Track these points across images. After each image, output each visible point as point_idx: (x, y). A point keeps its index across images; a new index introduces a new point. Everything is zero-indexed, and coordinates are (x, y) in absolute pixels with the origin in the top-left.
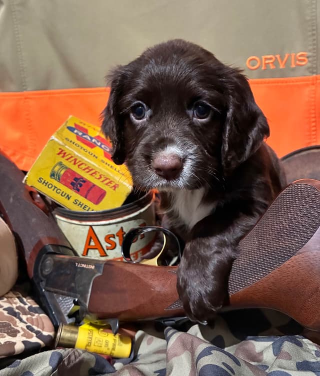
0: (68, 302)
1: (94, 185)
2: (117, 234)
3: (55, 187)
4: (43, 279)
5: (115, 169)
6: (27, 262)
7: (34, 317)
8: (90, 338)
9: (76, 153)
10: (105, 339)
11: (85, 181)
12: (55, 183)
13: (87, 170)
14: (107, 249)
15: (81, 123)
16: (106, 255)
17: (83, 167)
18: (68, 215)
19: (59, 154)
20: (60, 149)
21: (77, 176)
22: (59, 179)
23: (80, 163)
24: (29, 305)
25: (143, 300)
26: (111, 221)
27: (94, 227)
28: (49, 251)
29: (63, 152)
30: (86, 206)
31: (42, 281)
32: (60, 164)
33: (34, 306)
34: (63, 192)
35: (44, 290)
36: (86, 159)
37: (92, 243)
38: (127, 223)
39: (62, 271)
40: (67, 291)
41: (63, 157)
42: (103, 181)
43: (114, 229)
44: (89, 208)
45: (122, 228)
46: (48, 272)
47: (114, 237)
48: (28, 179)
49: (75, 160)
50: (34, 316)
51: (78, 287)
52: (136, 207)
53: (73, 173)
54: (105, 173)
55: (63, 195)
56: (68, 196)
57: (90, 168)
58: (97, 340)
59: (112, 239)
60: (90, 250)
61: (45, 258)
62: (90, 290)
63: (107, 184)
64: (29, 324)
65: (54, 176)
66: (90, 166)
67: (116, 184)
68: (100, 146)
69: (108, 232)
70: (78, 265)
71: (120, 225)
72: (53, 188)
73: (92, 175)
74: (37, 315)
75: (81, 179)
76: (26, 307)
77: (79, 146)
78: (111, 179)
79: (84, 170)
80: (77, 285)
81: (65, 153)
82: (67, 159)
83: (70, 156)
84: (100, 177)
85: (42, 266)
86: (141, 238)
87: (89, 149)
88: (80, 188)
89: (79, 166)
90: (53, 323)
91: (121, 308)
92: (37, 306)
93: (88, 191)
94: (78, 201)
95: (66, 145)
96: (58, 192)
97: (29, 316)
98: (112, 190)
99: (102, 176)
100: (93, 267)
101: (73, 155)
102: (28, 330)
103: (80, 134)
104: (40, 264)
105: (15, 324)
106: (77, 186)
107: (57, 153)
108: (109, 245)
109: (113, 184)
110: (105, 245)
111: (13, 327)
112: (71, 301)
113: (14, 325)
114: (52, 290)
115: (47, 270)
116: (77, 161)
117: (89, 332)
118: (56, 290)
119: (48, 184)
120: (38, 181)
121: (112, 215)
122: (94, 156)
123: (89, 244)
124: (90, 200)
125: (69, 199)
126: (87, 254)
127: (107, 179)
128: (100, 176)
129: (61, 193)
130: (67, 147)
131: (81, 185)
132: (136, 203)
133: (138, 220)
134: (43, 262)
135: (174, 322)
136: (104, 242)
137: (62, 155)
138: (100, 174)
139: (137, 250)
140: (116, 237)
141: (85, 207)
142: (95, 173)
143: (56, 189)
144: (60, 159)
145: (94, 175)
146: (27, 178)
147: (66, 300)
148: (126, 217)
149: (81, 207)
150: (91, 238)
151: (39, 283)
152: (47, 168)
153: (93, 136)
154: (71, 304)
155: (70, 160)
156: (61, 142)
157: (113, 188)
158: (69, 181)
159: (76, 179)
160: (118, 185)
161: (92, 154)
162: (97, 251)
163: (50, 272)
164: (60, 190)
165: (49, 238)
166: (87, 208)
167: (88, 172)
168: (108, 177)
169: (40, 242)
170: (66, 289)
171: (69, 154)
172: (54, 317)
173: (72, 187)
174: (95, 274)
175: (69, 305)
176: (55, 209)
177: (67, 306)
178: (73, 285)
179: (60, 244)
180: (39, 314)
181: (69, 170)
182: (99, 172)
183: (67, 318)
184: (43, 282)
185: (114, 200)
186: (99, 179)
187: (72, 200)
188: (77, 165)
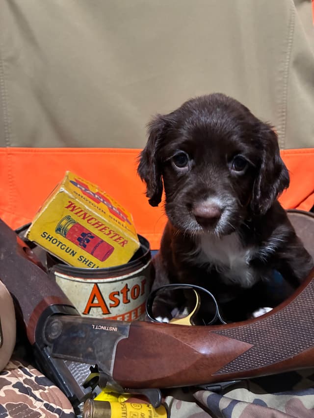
0: (83, 370)
1: (102, 241)
2: (121, 291)
3: (60, 243)
4: (48, 343)
5: (123, 225)
6: (27, 326)
7: (46, 391)
8: (125, 413)
9: (87, 208)
10: (139, 412)
11: (93, 237)
12: (61, 238)
13: (97, 225)
14: (111, 307)
15: (80, 179)
16: (109, 313)
17: (93, 221)
18: (70, 272)
19: (67, 207)
20: (69, 202)
21: (84, 232)
22: (65, 234)
23: (90, 217)
24: (35, 376)
25: (184, 366)
26: (118, 278)
27: (99, 285)
28: (55, 312)
29: (73, 205)
30: (91, 262)
31: (46, 346)
32: (68, 218)
33: (39, 377)
34: (68, 248)
35: (49, 357)
36: (96, 214)
37: (96, 301)
38: (132, 280)
39: (75, 335)
40: (82, 357)
41: (72, 210)
42: (112, 237)
43: (119, 287)
44: (95, 265)
45: (127, 285)
46: (55, 336)
47: (119, 295)
48: (30, 234)
49: (85, 214)
50: (44, 389)
51: (97, 352)
52: (141, 264)
53: (82, 228)
54: (115, 228)
55: (68, 251)
56: (73, 252)
57: (100, 224)
58: (132, 415)
59: (116, 296)
60: (92, 308)
61: (50, 321)
62: (114, 355)
63: (115, 240)
64: (45, 402)
65: (60, 231)
66: (100, 221)
67: (125, 241)
68: (103, 202)
69: (113, 290)
70: (95, 327)
71: (126, 282)
72: (58, 243)
73: (101, 230)
74: (47, 387)
75: (90, 235)
76: (33, 379)
77: (87, 200)
78: (121, 235)
79: (93, 225)
80: (95, 351)
81: (75, 207)
82: (76, 214)
83: (80, 210)
84: (110, 233)
85: (46, 329)
86: (142, 295)
87: (96, 204)
88: (86, 244)
89: (88, 220)
90: (67, 396)
91: (157, 375)
92: (43, 376)
93: (95, 248)
94: (83, 257)
95: (76, 198)
96: (62, 247)
97: (41, 391)
98: (120, 246)
99: (112, 232)
100: (115, 329)
101: (83, 210)
102: (48, 411)
103: (83, 189)
104: (45, 327)
105: (32, 405)
106: (84, 242)
107: (66, 206)
108: (113, 303)
109: (122, 240)
110: (108, 302)
111: (31, 408)
112: (86, 369)
113: (31, 407)
114: (62, 356)
115: (53, 334)
116: (87, 216)
117: (122, 406)
118: (68, 356)
119: (52, 239)
120: (42, 235)
121: (118, 272)
122: (102, 211)
123: (92, 302)
124: (96, 257)
125: (73, 255)
126: (89, 313)
127: (116, 235)
128: (110, 231)
129: (65, 249)
130: (77, 200)
131: (88, 241)
132: (140, 260)
133: (141, 277)
134: (48, 325)
135: (219, 387)
136: (108, 299)
137: (71, 209)
138: (110, 230)
139: (137, 307)
140: (120, 294)
141: (90, 264)
142: (104, 228)
143: (61, 245)
144: (68, 212)
145: (104, 230)
146: (29, 232)
147: (81, 367)
148: (132, 274)
149: (86, 264)
150: (95, 296)
151: (42, 349)
152: (54, 222)
153: (94, 192)
154: (88, 371)
155: (79, 214)
156: (71, 195)
157: (122, 244)
158: (75, 236)
159: (84, 235)
160: (127, 241)
161: (100, 209)
162: (100, 309)
163: (58, 336)
164: (66, 246)
165: (53, 297)
166: (92, 265)
167: (97, 227)
168: (117, 233)
169: (43, 302)
170: (81, 355)
171: (79, 208)
172: (66, 388)
173: (79, 243)
174: (118, 336)
175: (85, 373)
176: (54, 266)
177: (82, 373)
178: (90, 349)
179: (63, 304)
180: (49, 386)
181: (77, 225)
182: (109, 228)
183: (82, 388)
184: (48, 348)
185: (121, 257)
186: (108, 234)
187: (77, 256)
188: (86, 219)
